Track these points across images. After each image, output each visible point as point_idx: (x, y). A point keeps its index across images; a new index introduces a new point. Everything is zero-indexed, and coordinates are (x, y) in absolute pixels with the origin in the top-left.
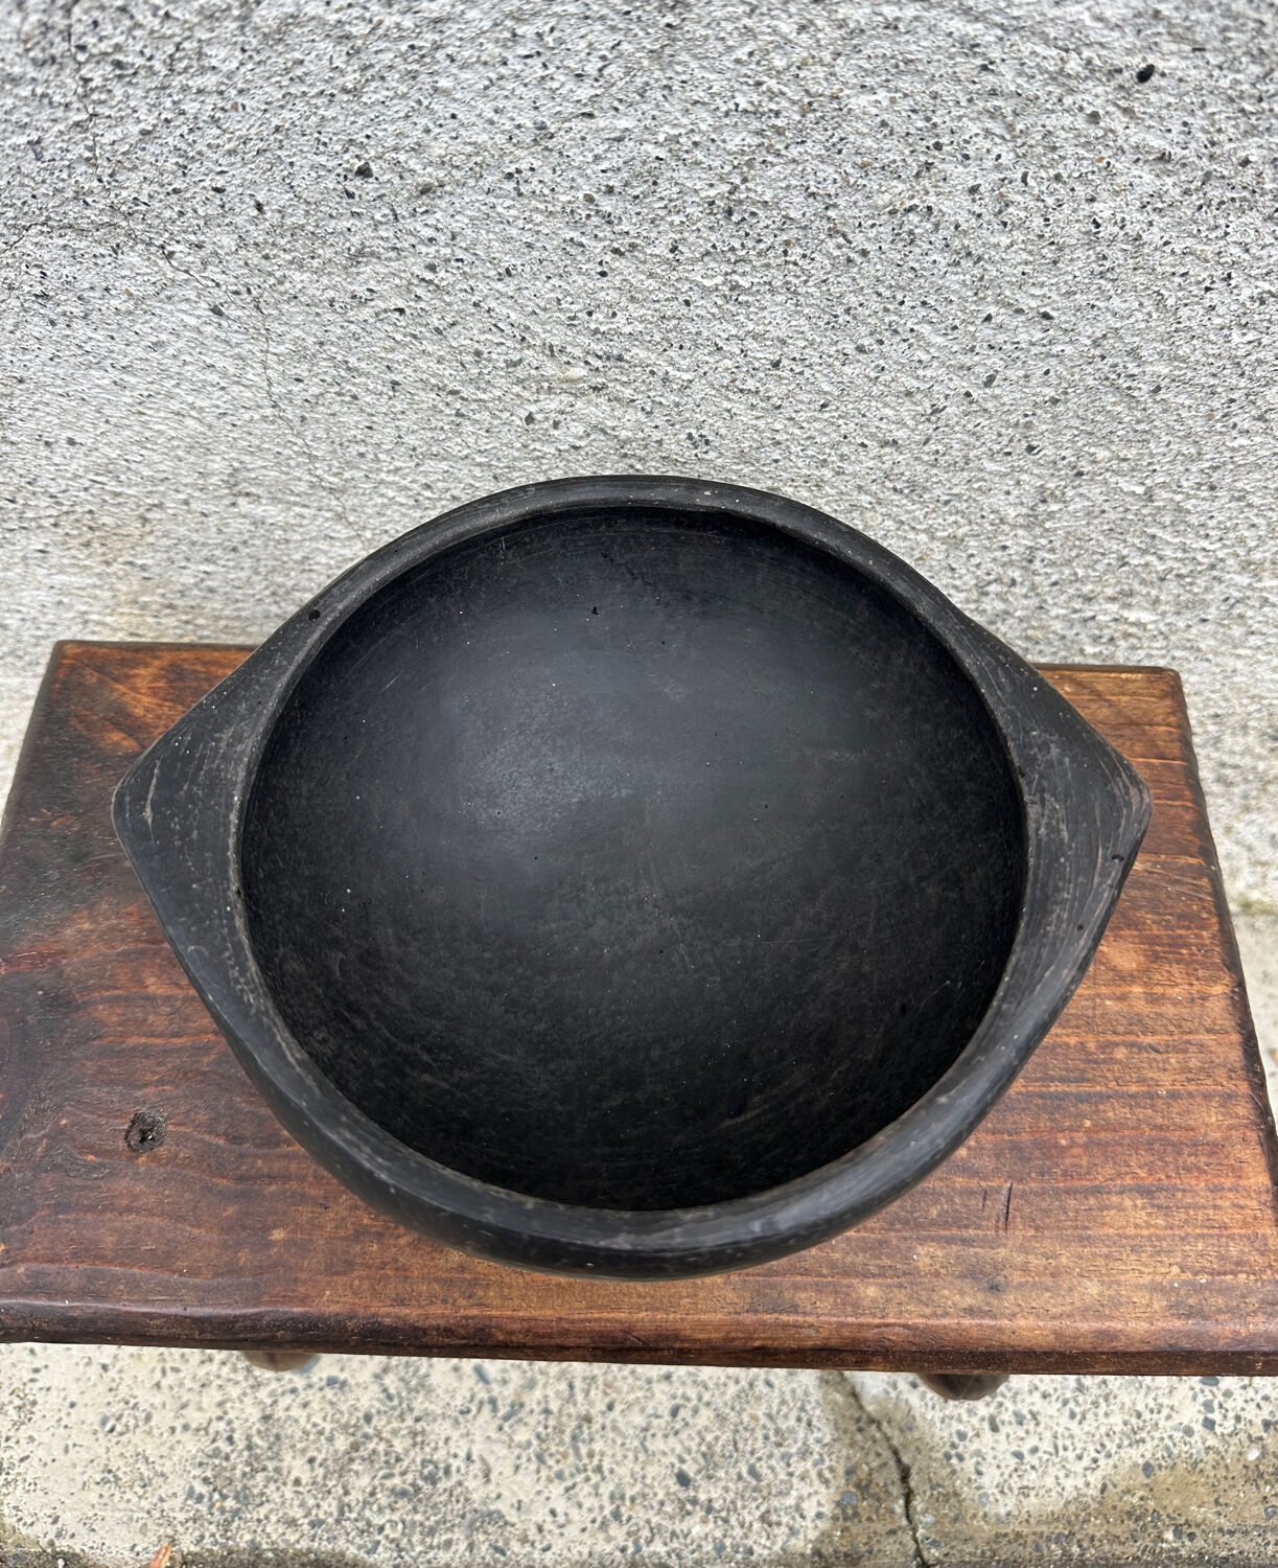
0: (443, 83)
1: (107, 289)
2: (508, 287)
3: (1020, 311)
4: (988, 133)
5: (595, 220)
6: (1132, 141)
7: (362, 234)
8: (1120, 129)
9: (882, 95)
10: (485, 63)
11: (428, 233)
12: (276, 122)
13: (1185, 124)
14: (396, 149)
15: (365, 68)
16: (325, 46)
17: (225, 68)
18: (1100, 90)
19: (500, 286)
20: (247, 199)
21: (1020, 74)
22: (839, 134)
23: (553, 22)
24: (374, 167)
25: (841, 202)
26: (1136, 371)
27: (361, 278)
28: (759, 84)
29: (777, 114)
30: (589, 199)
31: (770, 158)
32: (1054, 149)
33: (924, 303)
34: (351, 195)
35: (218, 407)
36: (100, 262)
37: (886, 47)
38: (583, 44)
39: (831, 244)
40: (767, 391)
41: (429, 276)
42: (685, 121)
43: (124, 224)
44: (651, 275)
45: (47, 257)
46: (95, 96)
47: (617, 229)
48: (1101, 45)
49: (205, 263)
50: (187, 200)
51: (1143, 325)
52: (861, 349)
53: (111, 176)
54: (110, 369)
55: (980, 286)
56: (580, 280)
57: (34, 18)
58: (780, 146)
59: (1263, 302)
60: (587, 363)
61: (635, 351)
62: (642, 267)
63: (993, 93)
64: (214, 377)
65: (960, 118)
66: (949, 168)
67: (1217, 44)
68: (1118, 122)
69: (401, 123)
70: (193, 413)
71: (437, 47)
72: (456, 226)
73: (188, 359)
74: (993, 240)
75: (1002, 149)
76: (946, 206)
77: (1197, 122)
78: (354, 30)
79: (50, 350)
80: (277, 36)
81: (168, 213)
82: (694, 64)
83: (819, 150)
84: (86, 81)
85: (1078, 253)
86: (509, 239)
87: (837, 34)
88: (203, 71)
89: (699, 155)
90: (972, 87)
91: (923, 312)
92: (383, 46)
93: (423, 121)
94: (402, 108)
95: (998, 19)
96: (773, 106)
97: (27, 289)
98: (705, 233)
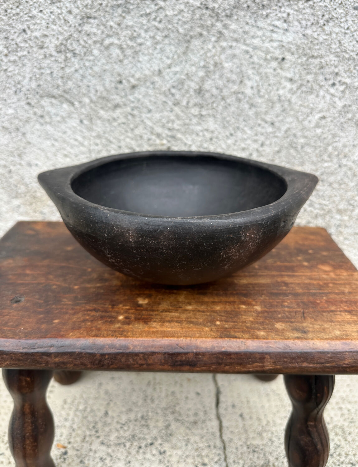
2: (149, 115)
3: (266, 122)
5: (170, 96)
7: (117, 99)
11: (133, 100)
24: (123, 81)
25: (224, 91)
30: (169, 90)
34: (117, 89)
39: (222, 103)
47: (175, 98)
50: (81, 89)
52: (231, 135)
55: (256, 115)
56: (166, 114)
57: (60, 42)
58: (210, 76)
60: (167, 139)
61: (178, 135)
62: (180, 110)
69: (130, 70)
71: (140, 51)
72: (139, 98)
73: (72, 137)
80: (107, 48)
94: (130, 65)
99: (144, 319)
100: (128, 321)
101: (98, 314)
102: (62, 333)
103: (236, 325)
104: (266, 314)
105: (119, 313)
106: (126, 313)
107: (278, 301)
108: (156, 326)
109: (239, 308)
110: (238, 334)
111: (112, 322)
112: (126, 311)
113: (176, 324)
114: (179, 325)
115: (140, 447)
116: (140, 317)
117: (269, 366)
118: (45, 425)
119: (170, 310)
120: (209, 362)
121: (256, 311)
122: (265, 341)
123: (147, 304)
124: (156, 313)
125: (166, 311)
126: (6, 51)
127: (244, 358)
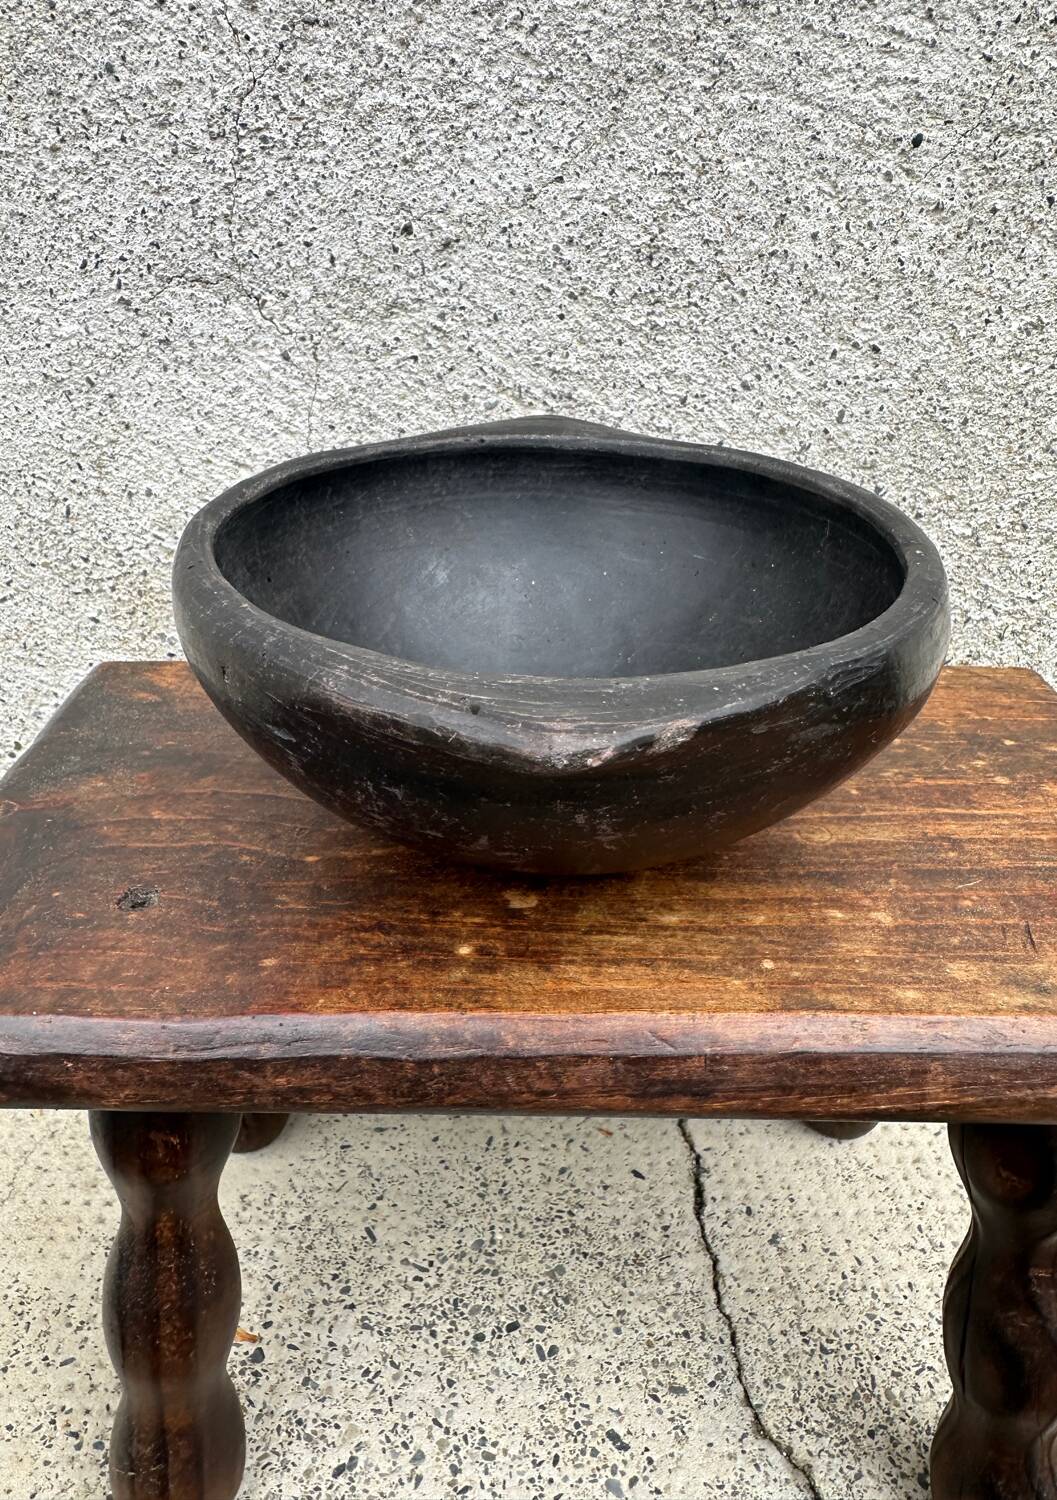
0: (469, 155)
1: (212, 337)
3: (856, 346)
4: (821, 191)
5: (560, 268)
6: (916, 195)
7: (399, 288)
8: (906, 184)
9: (749, 161)
10: (497, 139)
11: (443, 284)
12: (355, 187)
13: (949, 179)
14: (431, 212)
15: (419, 144)
16: (397, 128)
17: (330, 143)
18: (889, 156)
19: (488, 332)
20: (325, 253)
21: (837, 143)
22: (723, 191)
23: (542, 107)
24: (415, 227)
25: (726, 249)
26: (947, 404)
27: (393, 327)
28: (670, 152)
29: (682, 175)
30: (557, 249)
31: (678, 212)
32: (865, 202)
33: (788, 339)
34: (396, 250)
35: (267, 454)
36: (213, 310)
37: (750, 123)
38: (560, 124)
39: (720, 287)
40: (677, 428)
41: (439, 323)
42: (622, 184)
43: (237, 276)
44: (596, 317)
45: (177, 306)
46: (243, 164)
47: (574, 275)
48: (886, 120)
49: (286, 312)
50: (285, 253)
51: (945, 357)
52: (746, 386)
53: (239, 230)
54: (196, 416)
55: (826, 322)
56: (545, 323)
57: (219, 103)
58: (684, 202)
59: (1029, 334)
60: (545, 403)
61: (580, 390)
62: (589, 310)
63: (821, 158)
64: (270, 425)
65: (802, 177)
66: (796, 218)
67: (959, 117)
68: (904, 180)
69: (437, 189)
70: (248, 462)
71: (468, 127)
72: (463, 278)
73: (255, 404)
74: (832, 279)
75: (832, 204)
76: (797, 249)
77: (957, 178)
78: (417, 115)
79: (156, 395)
80: (366, 121)
81: (270, 265)
82: (629, 140)
83: (709, 205)
84: (241, 151)
85: (892, 289)
86: (498, 288)
87: (719, 114)
88: (317, 145)
89: (630, 211)
90: (808, 154)
91: (786, 348)
92: (432, 126)
93: (452, 187)
94: (439, 175)
95: (819, 101)
96: (679, 170)
97: (155, 334)
98: (634, 277)
99: (535, 953)
100: (486, 961)
101: (392, 940)
102: (294, 999)
103: (826, 972)
104: (911, 937)
105: (455, 936)
106: (477, 938)
107: (942, 894)
108: (576, 975)
109: (824, 920)
110: (838, 997)
111: (438, 965)
112: (477, 932)
113: (640, 970)
114: (649, 971)
115: (480, 1338)
116: (522, 948)
117: (943, 1095)
118: (218, 1278)
119: (609, 925)
120: (753, 1085)
121: (878, 925)
122: (925, 1017)
123: (535, 909)
124: (572, 936)
125: (600, 932)
126: (53, 138)
127: (863, 1073)
